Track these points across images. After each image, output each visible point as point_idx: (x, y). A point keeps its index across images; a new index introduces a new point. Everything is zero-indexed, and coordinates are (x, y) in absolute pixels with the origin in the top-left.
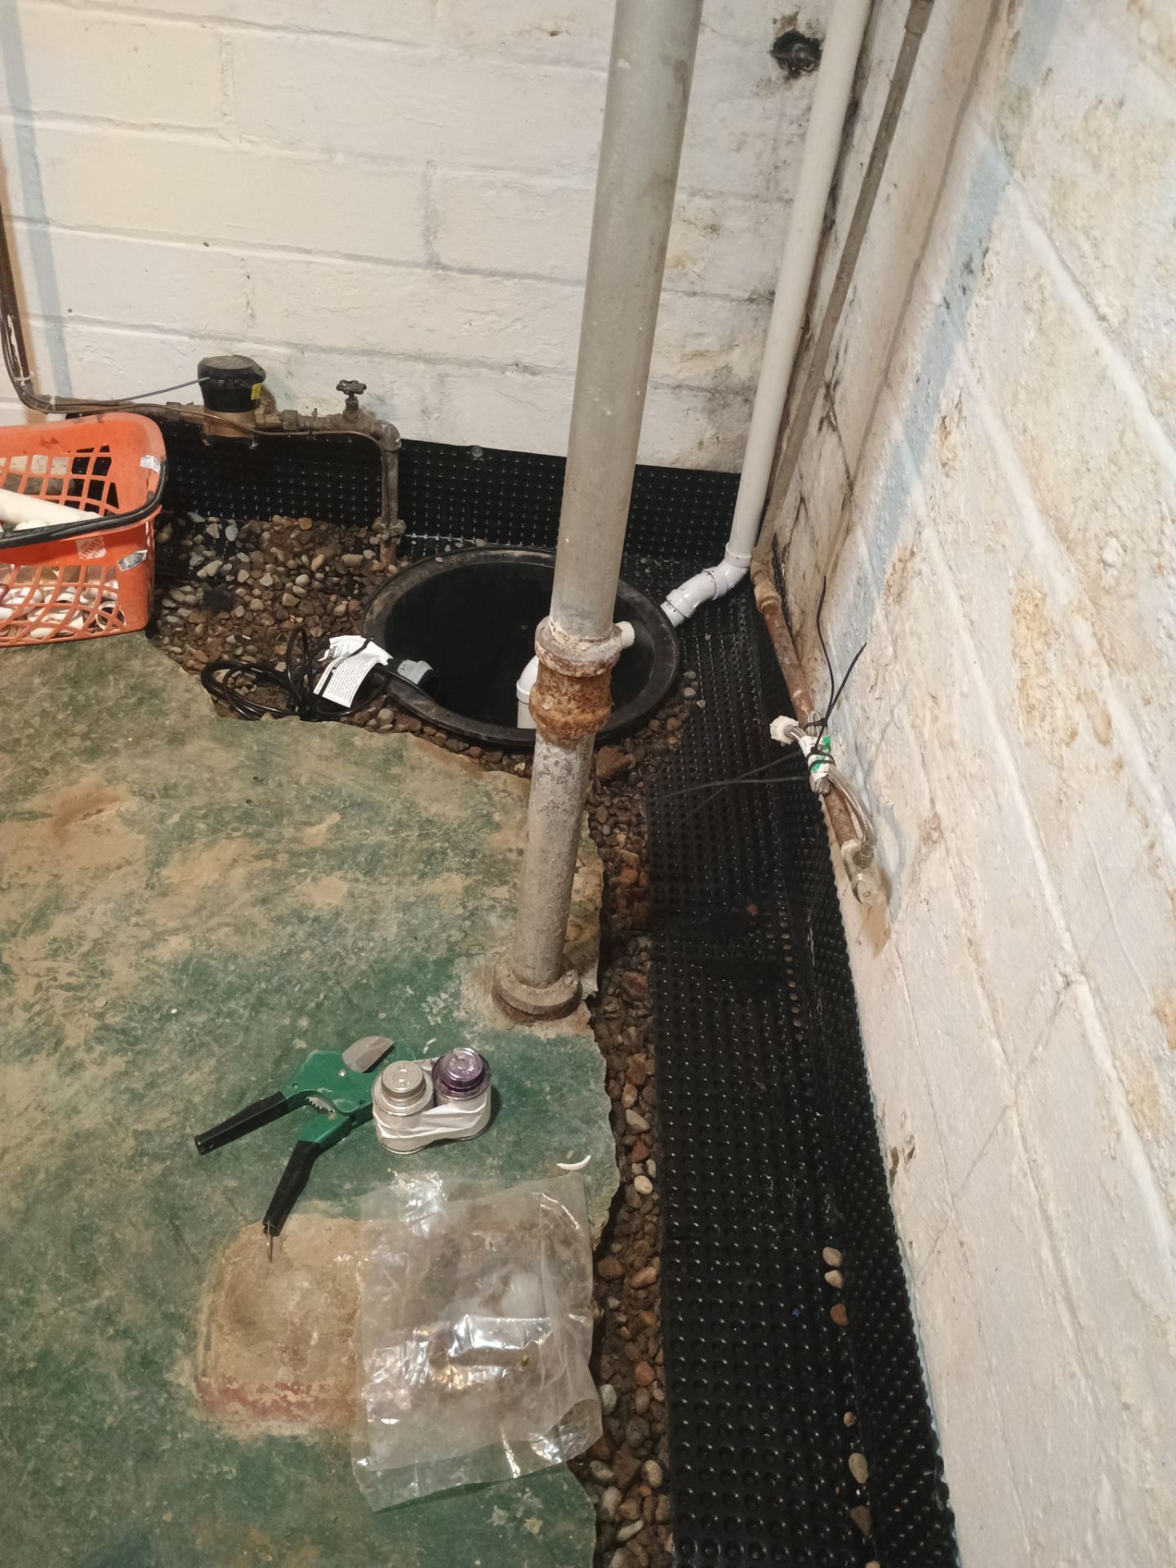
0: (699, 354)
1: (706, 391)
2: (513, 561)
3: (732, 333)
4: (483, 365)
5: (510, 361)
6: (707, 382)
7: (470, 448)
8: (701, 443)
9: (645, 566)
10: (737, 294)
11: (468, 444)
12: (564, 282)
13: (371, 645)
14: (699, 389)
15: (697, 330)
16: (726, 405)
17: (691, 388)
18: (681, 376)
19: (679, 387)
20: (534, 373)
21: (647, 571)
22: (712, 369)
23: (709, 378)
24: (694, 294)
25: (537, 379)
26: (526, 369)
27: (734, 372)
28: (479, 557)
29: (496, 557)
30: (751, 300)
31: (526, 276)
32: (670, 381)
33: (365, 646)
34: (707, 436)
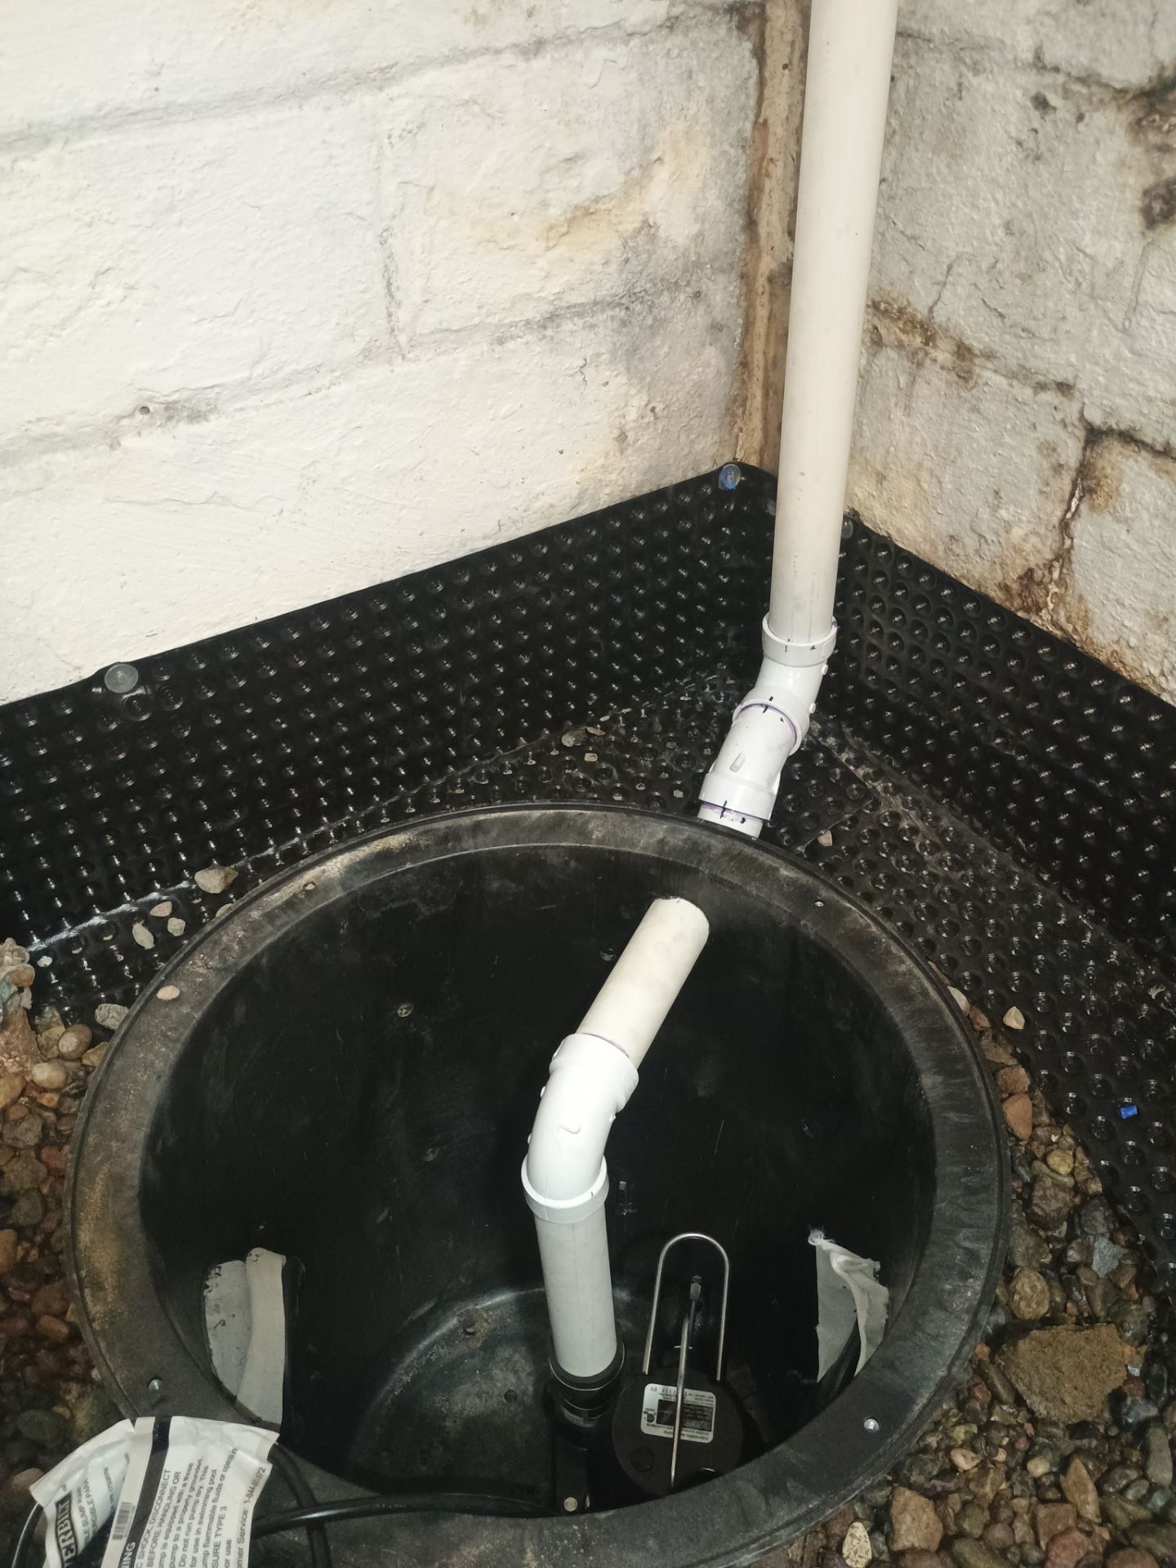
0: (583, 214)
1: (612, 305)
2: (338, 894)
3: (644, 127)
4: (49, 442)
5: (126, 404)
6: (611, 284)
7: (99, 677)
8: (622, 437)
9: (578, 751)
10: (635, 18)
11: (88, 672)
12: (199, 111)
13: (179, 1425)
14: (598, 305)
15: (566, 151)
16: (655, 329)
17: (578, 311)
18: (553, 288)
19: (553, 318)
20: (196, 416)
21: (589, 757)
22: (614, 243)
23: (613, 268)
24: (538, 46)
25: (212, 426)
26: (171, 411)
27: (662, 234)
28: (255, 927)
29: (290, 904)
30: (671, 24)
31: (81, 126)
32: (533, 312)
33: (161, 1443)
34: (632, 414)
